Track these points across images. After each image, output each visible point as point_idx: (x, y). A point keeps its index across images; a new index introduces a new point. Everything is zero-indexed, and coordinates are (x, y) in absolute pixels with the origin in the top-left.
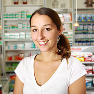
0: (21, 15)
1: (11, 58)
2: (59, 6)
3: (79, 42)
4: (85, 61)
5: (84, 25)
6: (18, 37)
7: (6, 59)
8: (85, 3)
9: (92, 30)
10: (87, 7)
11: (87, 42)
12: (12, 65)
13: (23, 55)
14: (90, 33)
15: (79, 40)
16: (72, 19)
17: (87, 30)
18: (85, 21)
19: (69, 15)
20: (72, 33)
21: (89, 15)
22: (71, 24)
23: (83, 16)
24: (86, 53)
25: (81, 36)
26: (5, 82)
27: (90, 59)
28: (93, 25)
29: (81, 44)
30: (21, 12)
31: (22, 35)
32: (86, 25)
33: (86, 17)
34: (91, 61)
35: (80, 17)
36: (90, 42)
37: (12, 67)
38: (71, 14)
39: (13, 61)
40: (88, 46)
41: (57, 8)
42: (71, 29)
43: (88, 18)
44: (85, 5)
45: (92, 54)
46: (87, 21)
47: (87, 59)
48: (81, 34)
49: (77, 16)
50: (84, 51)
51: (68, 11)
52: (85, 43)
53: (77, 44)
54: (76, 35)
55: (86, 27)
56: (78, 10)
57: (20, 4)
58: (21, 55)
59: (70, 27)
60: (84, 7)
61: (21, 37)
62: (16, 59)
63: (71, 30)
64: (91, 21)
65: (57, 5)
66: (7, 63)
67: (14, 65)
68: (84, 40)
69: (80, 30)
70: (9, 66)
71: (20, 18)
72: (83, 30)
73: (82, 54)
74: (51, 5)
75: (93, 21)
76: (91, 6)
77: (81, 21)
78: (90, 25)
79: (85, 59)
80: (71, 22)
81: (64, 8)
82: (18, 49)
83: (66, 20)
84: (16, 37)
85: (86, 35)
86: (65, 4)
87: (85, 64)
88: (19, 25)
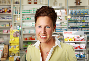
0: (33, 11)
1: (26, 39)
2: (58, 5)
3: (72, 28)
4: (75, 41)
5: (74, 17)
6: (31, 25)
7: (24, 39)
8: (75, 3)
9: (80, 20)
10: (76, 5)
11: (77, 28)
12: (27, 43)
13: (34, 36)
14: (78, 22)
15: (72, 27)
16: (66, 13)
17: (77, 20)
18: (75, 15)
19: (65, 10)
20: (67, 22)
21: (78, 11)
22: (66, 16)
23: (74, 11)
24: (75, 35)
25: (73, 24)
26: (23, 54)
27: (78, 39)
28: (81, 17)
29: (73, 29)
30: (33, 9)
31: (34, 24)
32: (76, 17)
33: (76, 12)
34: (79, 40)
35: (72, 12)
36: (79, 28)
37: (27, 44)
38: (66, 10)
39: (28, 40)
40: (77, 30)
41: (57, 6)
42: (66, 19)
43: (77, 13)
44: (75, 4)
45: (79, 36)
46: (76, 14)
47: (76, 39)
48: (73, 23)
49: (70, 11)
50: (74, 34)
51: (64, 8)
52: (75, 29)
53: (70, 29)
54: (69, 24)
55: (76, 18)
56: (70, 7)
57: (33, 3)
58: (33, 37)
59: (65, 18)
60: (74, 5)
61: (33, 25)
62: (30, 40)
63: (66, 21)
64: (79, 15)
65: (57, 4)
66: (24, 42)
67: (28, 43)
68: (75, 27)
69: (72, 20)
70: (26, 44)
71: (32, 12)
72: (74, 20)
73: (73, 36)
74: (53, 4)
75: (80, 14)
76: (79, 4)
77: (73, 14)
78: (79, 17)
79: (75, 39)
80: (66, 15)
81: (61, 6)
82: (31, 33)
83: (63, 14)
84: (30, 25)
85: (76, 23)
86: (62, 3)
87: (75, 43)
88: (31, 17)
